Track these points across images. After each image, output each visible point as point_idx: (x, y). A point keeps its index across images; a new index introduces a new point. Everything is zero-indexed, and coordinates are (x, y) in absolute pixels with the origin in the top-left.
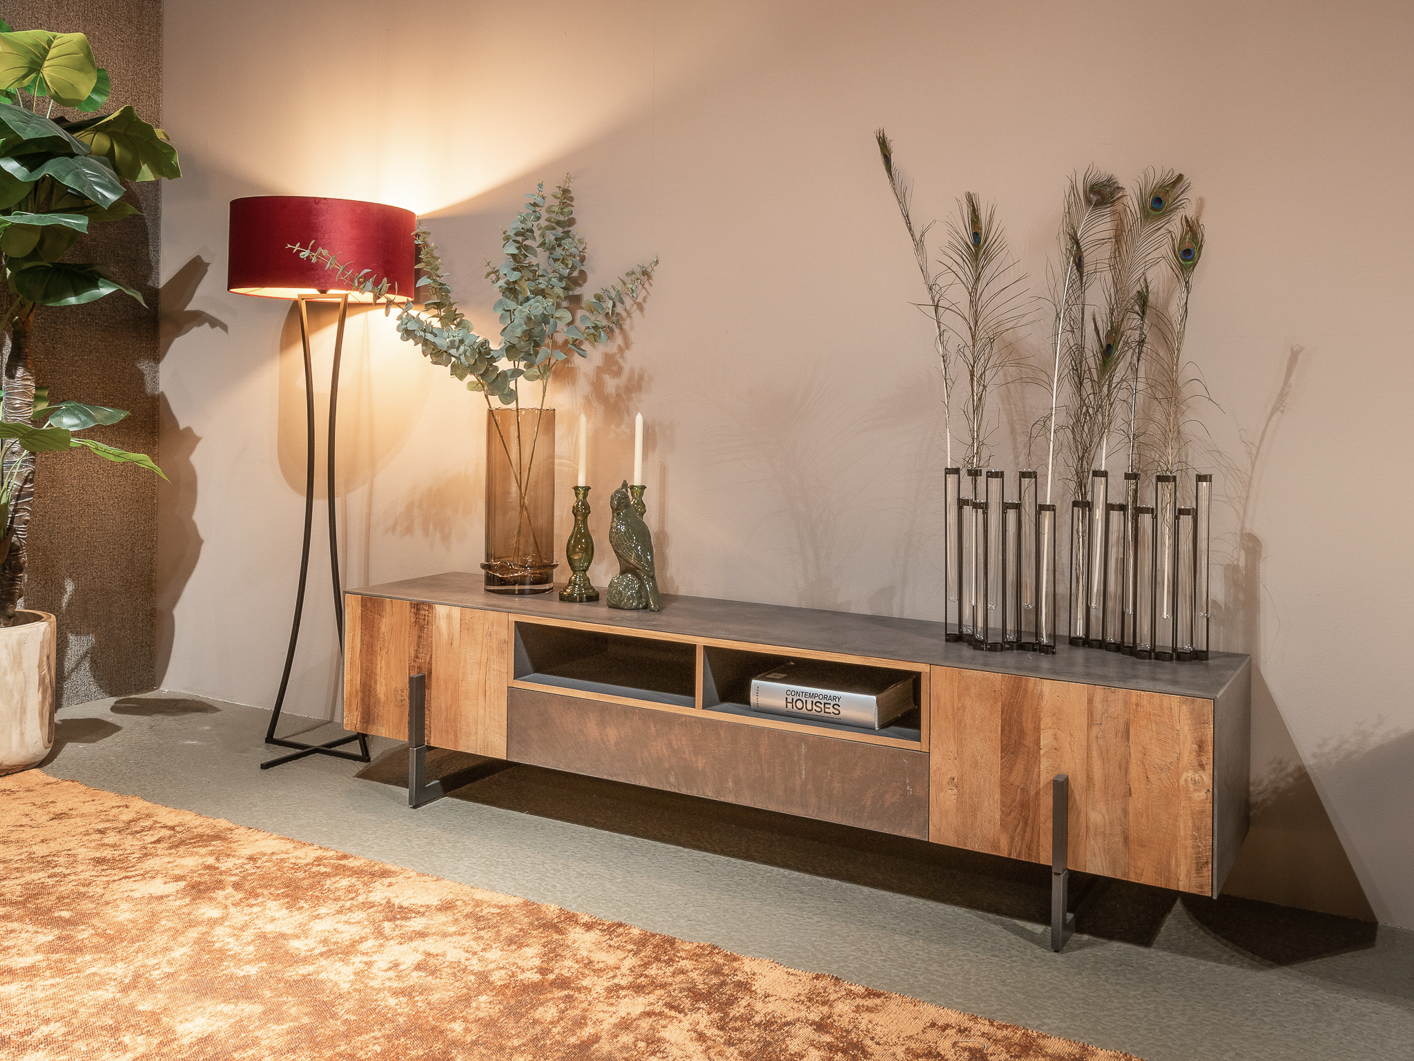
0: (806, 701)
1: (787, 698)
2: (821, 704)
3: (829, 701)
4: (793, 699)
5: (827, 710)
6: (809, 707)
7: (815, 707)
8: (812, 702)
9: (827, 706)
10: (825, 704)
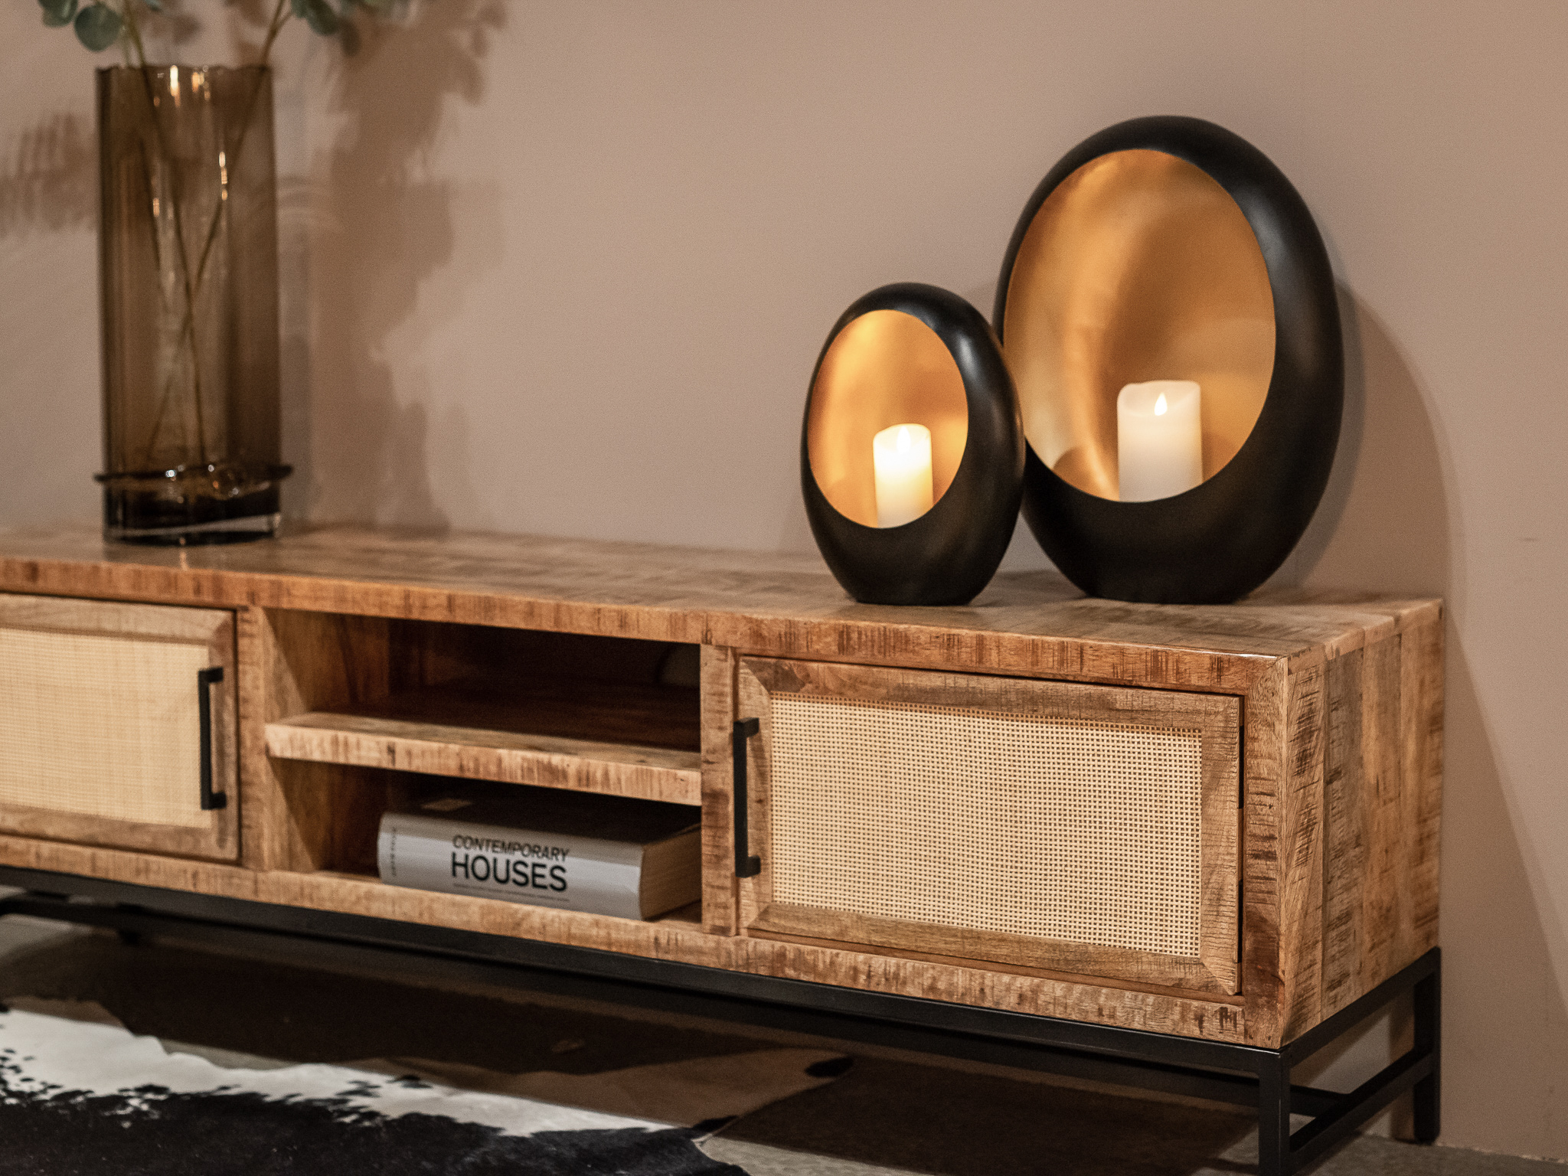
0: (495, 860)
1: (454, 855)
2: (525, 865)
3: (544, 861)
4: (467, 857)
5: (538, 881)
6: (502, 875)
7: (513, 875)
8: (508, 862)
9: (538, 871)
10: (535, 865)
